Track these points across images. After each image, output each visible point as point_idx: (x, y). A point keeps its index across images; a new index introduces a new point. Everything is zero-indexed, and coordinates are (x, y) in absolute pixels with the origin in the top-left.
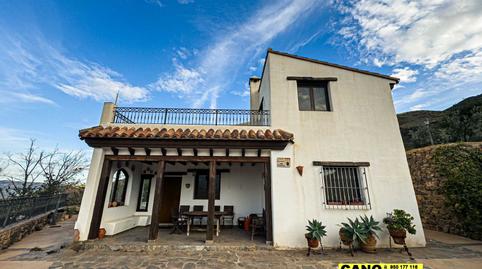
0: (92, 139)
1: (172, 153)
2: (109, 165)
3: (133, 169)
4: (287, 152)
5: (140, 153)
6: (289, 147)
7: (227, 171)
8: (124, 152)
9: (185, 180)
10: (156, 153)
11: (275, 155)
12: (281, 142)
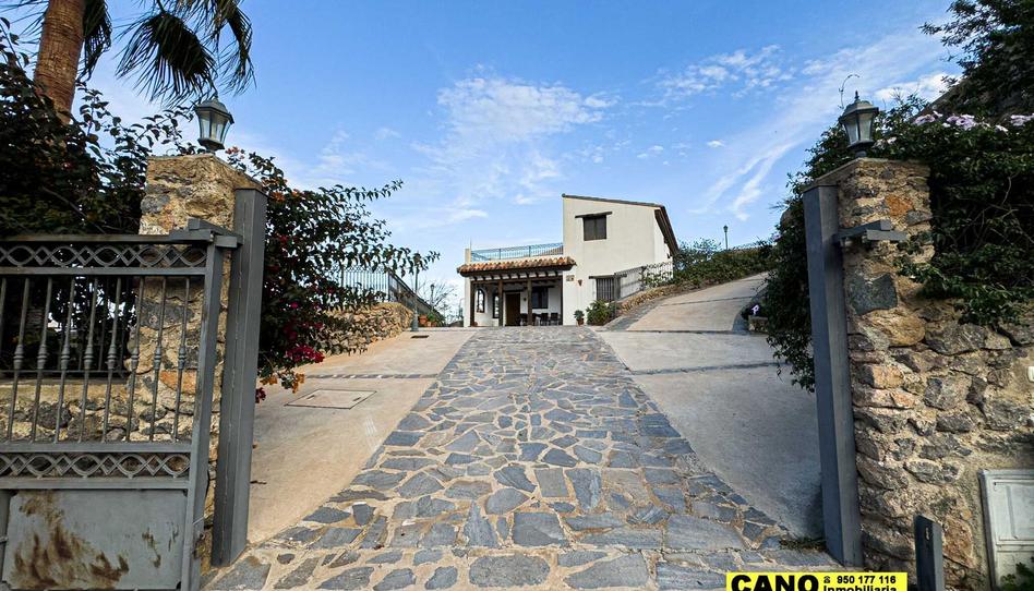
0: (464, 273)
1: (506, 277)
2: (475, 287)
3: (486, 289)
4: (572, 272)
5: (489, 278)
6: (574, 267)
7: (552, 287)
8: (480, 279)
9: (523, 295)
10: (497, 278)
11: (565, 274)
12: (568, 266)
